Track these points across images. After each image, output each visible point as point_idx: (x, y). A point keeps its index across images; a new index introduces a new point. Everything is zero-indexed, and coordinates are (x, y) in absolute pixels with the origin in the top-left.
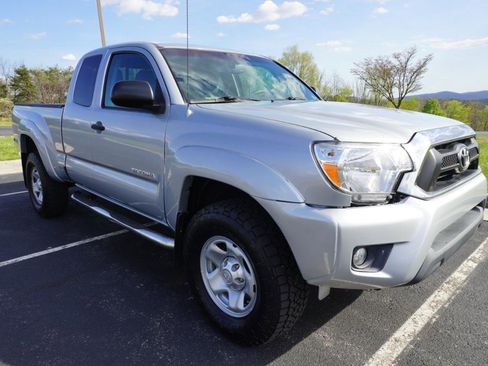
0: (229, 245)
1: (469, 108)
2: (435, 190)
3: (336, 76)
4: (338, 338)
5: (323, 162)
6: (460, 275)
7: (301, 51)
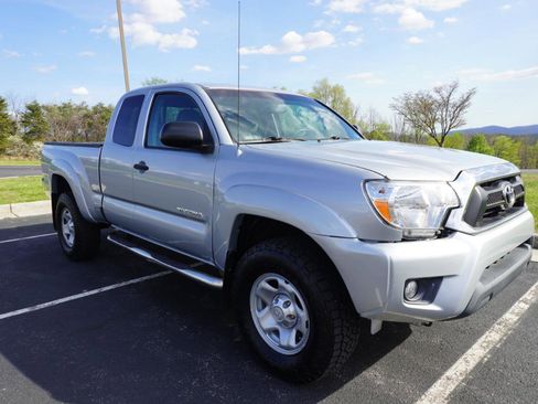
0: (281, 282)
1: (518, 144)
2: (481, 226)
3: (372, 111)
4: (389, 376)
5: (374, 199)
6: (511, 316)
7: (332, 83)
